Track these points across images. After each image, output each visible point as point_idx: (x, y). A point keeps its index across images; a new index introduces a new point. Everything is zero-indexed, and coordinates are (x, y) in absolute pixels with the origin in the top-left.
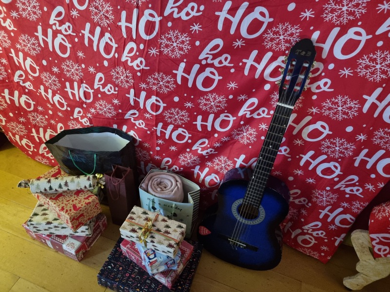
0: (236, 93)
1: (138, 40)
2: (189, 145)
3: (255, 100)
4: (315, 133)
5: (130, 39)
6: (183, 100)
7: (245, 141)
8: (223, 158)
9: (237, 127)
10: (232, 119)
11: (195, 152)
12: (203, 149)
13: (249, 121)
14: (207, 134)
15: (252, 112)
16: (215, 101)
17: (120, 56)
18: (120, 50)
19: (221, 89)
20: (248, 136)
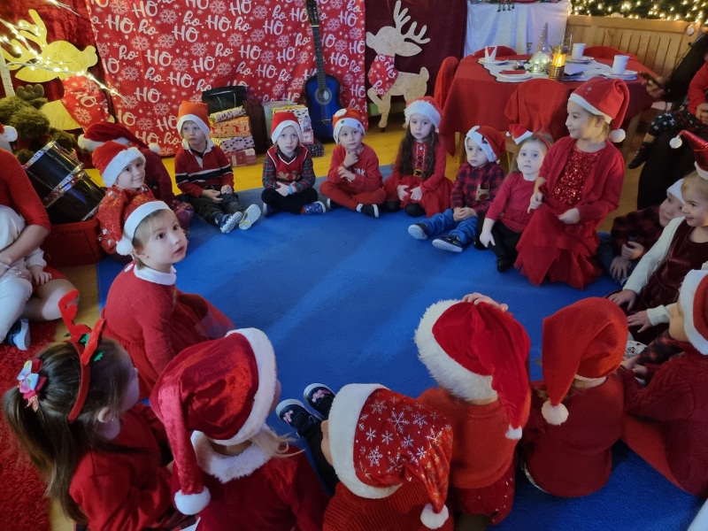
0: (292, 31)
1: (243, 15)
2: (276, 77)
3: (300, 34)
4: (330, 41)
5: (238, 15)
6: (270, 43)
7: (304, 61)
8: (296, 80)
9: (297, 53)
10: (293, 50)
11: (281, 82)
12: (285, 77)
13: (302, 48)
14: (284, 65)
15: (301, 41)
16: (284, 40)
17: (233, 27)
18: (233, 24)
19: (285, 32)
20: (304, 57)
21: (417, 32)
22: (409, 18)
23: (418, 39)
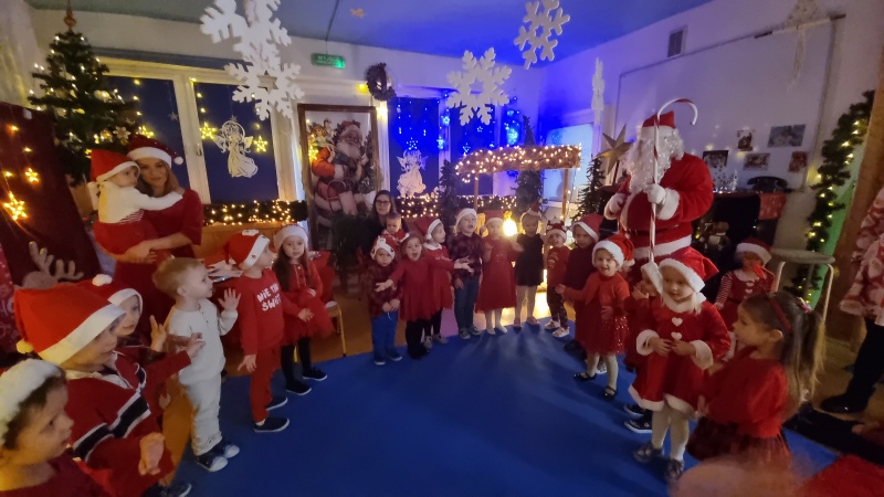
21: (66, 269)
22: (51, 257)
23: (71, 275)
